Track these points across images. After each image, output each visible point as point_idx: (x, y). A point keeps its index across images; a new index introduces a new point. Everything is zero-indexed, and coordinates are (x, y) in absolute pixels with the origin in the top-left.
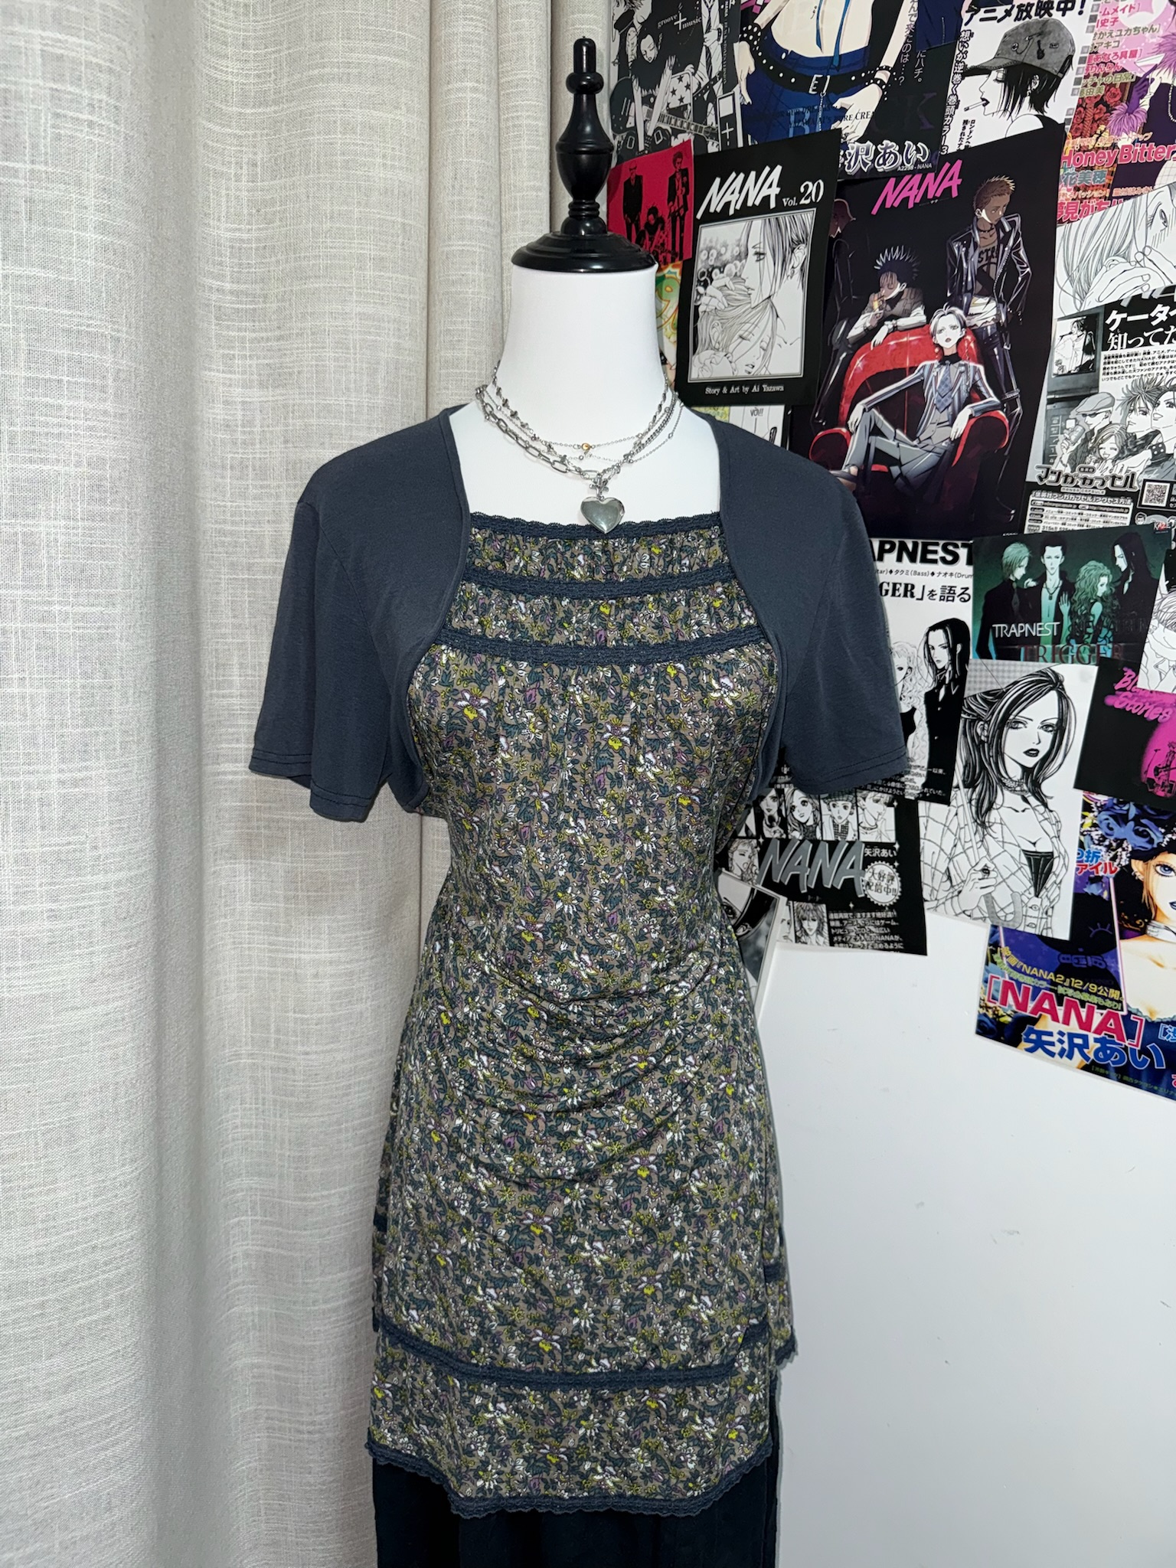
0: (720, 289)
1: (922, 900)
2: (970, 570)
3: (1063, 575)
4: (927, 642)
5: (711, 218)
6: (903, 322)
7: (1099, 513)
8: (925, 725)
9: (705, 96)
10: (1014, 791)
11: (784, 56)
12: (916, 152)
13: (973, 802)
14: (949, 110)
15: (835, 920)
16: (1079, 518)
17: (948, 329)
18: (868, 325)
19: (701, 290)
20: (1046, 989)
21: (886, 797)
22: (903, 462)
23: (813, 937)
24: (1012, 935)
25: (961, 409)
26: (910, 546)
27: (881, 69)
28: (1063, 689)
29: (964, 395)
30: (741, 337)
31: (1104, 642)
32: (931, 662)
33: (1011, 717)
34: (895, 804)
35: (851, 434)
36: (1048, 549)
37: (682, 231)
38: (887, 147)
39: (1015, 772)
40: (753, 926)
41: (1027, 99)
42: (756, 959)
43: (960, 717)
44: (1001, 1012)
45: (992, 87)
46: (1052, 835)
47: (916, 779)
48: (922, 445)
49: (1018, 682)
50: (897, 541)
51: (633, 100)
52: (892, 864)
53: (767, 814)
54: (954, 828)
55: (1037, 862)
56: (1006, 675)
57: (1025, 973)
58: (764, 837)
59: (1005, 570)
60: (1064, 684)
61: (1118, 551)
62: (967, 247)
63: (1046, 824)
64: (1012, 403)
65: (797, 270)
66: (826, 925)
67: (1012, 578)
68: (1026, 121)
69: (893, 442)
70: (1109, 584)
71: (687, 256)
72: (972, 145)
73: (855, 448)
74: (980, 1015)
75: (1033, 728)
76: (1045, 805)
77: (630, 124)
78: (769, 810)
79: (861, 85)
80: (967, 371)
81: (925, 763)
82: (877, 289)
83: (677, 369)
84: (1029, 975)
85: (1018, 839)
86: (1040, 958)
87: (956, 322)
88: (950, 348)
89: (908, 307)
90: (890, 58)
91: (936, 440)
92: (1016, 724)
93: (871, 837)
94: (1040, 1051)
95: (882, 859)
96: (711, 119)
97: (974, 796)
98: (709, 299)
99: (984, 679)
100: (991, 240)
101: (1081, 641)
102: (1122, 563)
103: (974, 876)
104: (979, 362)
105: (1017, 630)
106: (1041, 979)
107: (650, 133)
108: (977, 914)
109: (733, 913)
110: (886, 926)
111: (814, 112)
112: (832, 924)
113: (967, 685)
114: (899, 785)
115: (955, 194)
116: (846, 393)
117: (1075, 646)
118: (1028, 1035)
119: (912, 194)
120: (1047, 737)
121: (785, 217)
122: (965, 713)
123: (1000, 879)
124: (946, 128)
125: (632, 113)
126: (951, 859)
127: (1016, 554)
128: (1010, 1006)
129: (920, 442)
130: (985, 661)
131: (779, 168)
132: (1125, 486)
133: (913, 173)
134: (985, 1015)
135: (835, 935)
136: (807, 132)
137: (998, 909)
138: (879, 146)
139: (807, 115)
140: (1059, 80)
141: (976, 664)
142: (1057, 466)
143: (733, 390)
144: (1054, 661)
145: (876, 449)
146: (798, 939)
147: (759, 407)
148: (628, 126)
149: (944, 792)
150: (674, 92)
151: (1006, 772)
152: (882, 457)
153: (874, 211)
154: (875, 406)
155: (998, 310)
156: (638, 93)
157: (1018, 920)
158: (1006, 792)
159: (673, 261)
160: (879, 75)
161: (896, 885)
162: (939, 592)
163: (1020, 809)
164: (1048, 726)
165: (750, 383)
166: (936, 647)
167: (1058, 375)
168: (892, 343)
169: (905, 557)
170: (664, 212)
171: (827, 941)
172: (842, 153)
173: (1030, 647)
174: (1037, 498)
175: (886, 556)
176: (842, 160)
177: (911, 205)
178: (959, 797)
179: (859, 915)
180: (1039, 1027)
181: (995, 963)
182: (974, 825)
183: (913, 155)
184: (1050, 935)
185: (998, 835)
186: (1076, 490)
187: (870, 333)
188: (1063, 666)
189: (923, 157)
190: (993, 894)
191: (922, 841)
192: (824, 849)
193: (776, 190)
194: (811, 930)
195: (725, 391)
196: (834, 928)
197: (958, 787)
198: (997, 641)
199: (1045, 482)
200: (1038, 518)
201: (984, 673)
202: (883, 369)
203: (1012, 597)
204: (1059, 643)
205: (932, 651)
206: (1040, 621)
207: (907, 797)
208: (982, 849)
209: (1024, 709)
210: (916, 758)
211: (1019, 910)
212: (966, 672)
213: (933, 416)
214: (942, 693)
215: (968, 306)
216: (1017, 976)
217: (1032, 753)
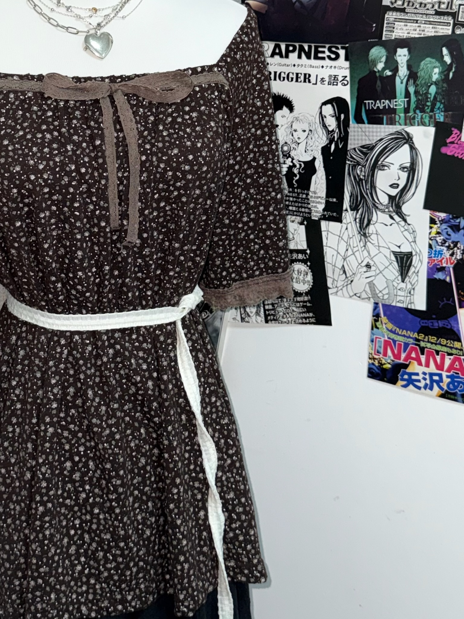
2: (347, 64)
3: (409, 67)
4: (321, 113)
7: (431, 26)
8: (322, 169)
10: (384, 212)
13: (358, 220)
15: (268, 304)
16: (418, 29)
21: (299, 219)
23: (254, 318)
24: (388, 309)
28: (413, 143)
31: (438, 111)
32: (325, 126)
33: (380, 163)
34: (305, 223)
36: (399, 50)
39: (384, 199)
43: (345, 163)
44: (383, 361)
46: (411, 240)
47: (318, 205)
49: (383, 139)
52: (306, 263)
54: (345, 238)
55: (402, 258)
56: (374, 134)
57: (398, 334)
59: (370, 64)
60: (414, 139)
61: (445, 51)
63: (406, 233)
66: (262, 308)
67: (375, 70)
70: (440, 73)
74: (370, 364)
75: (395, 169)
76: (405, 221)
81: (324, 195)
84: (401, 335)
85: (389, 244)
86: (407, 323)
92: (383, 167)
93: (291, 246)
94: (411, 386)
95: (299, 261)
97: (358, 216)
99: (360, 138)
101: (423, 111)
102: (448, 59)
103: (361, 270)
105: (381, 104)
108: (364, 295)
110: (303, 307)
112: (267, 307)
113: (349, 142)
114: (307, 210)
117: (420, 114)
120: (404, 176)
122: (349, 160)
123: (378, 272)
126: (345, 259)
128: (389, 357)
130: (360, 125)
132: (447, 8)
134: (373, 364)
135: (269, 315)
137: (378, 292)
141: (354, 127)
144: (406, 124)
146: (243, 319)
149: (337, 214)
151: (378, 199)
158: (379, 213)
161: (310, 278)
162: (327, 79)
163: (389, 224)
164: (404, 168)
166: (327, 116)
169: (303, 55)
171: (263, 320)
173: (389, 116)
174: (390, 16)
178: (348, 217)
180: (410, 370)
181: (378, 328)
182: (359, 236)
184: (413, 308)
185: (375, 242)
186: (416, 11)
188: (412, 128)
190: (374, 282)
191: (325, 248)
194: (251, 312)
196: (268, 310)
197: (346, 210)
198: (368, 112)
199: (395, 5)
200: (391, 29)
201: (360, 133)
203: (376, 82)
204: (409, 112)
205: (325, 119)
206: (395, 98)
207: (313, 218)
208: (365, 252)
209: (388, 156)
210: (317, 191)
211: (390, 292)
212: (348, 133)
214: (333, 147)
216: (393, 336)
217: (394, 186)
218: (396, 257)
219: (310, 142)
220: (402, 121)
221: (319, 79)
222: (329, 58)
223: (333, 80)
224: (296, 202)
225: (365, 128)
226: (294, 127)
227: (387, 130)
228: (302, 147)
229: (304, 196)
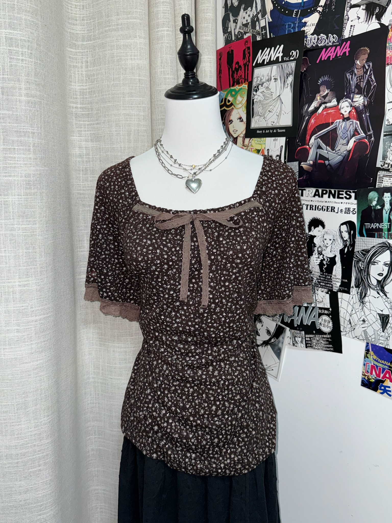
0: (261, 93)
1: (340, 332)
2: (356, 202)
4: (340, 230)
5: (259, 65)
6: (328, 105)
8: (340, 262)
9: (255, 19)
10: (374, 290)
11: (283, 3)
12: (333, 38)
13: (359, 293)
14: (345, 22)
15: (308, 337)
17: (346, 107)
18: (316, 106)
19: (255, 93)
20: (387, 369)
21: (326, 290)
22: (330, 159)
23: (300, 344)
24: (374, 346)
25: (351, 139)
26: (333, 192)
27: (319, 6)
29: (352, 133)
30: (269, 111)
32: (342, 237)
33: (372, 260)
35: (310, 148)
36: (385, 194)
37: (248, 70)
38: (321, 37)
39: (374, 282)
40: (277, 339)
41: (374, 16)
42: (279, 351)
43: (353, 260)
44: (370, 378)
45: (361, 12)
46: (389, 308)
47: (337, 283)
48: (336, 153)
49: (374, 247)
50: (328, 190)
51: (230, 21)
52: (329, 316)
54: (352, 303)
55: (383, 318)
56: (370, 243)
57: (379, 362)
59: (369, 202)
62: (352, 75)
63: (386, 303)
64: (370, 136)
65: (289, 85)
66: (304, 339)
67: (371, 205)
68: (374, 25)
69: (326, 151)
71: (249, 80)
72: (354, 35)
73: (312, 154)
74: (362, 378)
75: (381, 264)
76: (386, 296)
77: (229, 30)
79: (312, 13)
80: (353, 124)
81: (340, 277)
82: (319, 92)
83: (247, 124)
85: (376, 309)
86: (385, 357)
87: (348, 105)
88: (346, 115)
89: (330, 99)
90: (322, 3)
91: (342, 151)
92: (374, 263)
93: (321, 305)
94: (385, 393)
95: (325, 314)
96: (257, 28)
97: (359, 291)
98: (257, 97)
99: (362, 245)
100: (361, 73)
103: (359, 323)
104: (357, 120)
105: (374, 226)
106: (385, 365)
107: (236, 33)
108: (361, 338)
109: (270, 333)
110: (327, 341)
111: (295, 24)
112: (307, 339)
114: (330, 286)
115: (347, 54)
116: (308, 132)
118: (381, 387)
119: (331, 55)
120: (386, 269)
121: (284, 65)
122: (355, 258)
123: (369, 325)
124: (344, 28)
125: (230, 26)
126: (351, 316)
127: (373, 195)
128: (374, 375)
129: (336, 151)
130: (362, 238)
131: (282, 46)
133: (331, 46)
134: (364, 378)
135: (308, 344)
136: (292, 32)
137: (369, 336)
138: (319, 37)
139: (292, 25)
140: (386, 8)
142: (388, 161)
143: (267, 132)
144: (388, 238)
145: (320, 154)
146: (294, 344)
147: (276, 138)
148: (229, 31)
149: (347, 289)
150: (244, 18)
151: (371, 282)
152: (322, 157)
153: (318, 62)
154: (319, 137)
155: (364, 100)
156: (232, 19)
157: (376, 341)
158: (371, 290)
159: (245, 82)
160: (318, 9)
161: (331, 324)
162: (344, 210)
163: (376, 297)
164: (386, 264)
165: (273, 129)
166: (344, 232)
167: (387, 125)
168: (325, 113)
169: (331, 196)
170: (241, 64)
171: (305, 346)
172: (305, 39)
173: (379, 233)
174: (381, 173)
175: (324, 196)
176: (305, 42)
177: (331, 59)
178: (353, 291)
179: (317, 336)
180: (385, 384)
181: (368, 358)
182: (359, 303)
184: (388, 348)
185: (368, 307)
187: (317, 109)
189: (336, 40)
190: (367, 330)
191: (340, 308)
192: (303, 309)
193: (281, 54)
194: (298, 341)
195: (264, 132)
196: (307, 341)
197: (353, 287)
198: (367, 230)
200: (381, 181)
201: (362, 243)
202: (322, 123)
203: (372, 213)
204: (390, 231)
205: (342, 233)
206: (383, 222)
207: (334, 290)
208: (362, 312)
209: (377, 257)
210: (337, 275)
211: (377, 337)
212: (355, 242)
213: (340, 141)
214: (346, 250)
215: (353, 98)
216: (376, 363)
217: (380, 274)
218: (380, 317)
219: (333, 246)
220: (386, 236)
221: (339, 210)
222: (346, 198)
223: (348, 211)
224: (324, 280)
226: (325, 238)
228: (329, 249)
229: (329, 277)
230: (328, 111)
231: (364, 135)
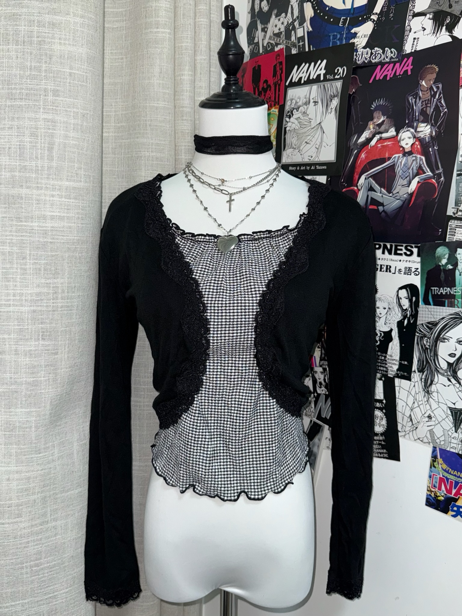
0: (296, 119)
2: (419, 259)
4: (398, 295)
5: (293, 85)
6: (384, 135)
8: (397, 338)
9: (291, 28)
10: (443, 375)
11: (327, 9)
12: (390, 53)
13: (423, 380)
14: (406, 33)
17: (407, 139)
18: (367, 136)
19: (288, 119)
21: (379, 375)
22: (385, 204)
24: (443, 451)
25: (413, 178)
26: (389, 247)
27: (374, 14)
29: (415, 171)
30: (306, 142)
32: (400, 306)
33: (441, 336)
34: (383, 379)
35: (359, 190)
36: (458, 249)
37: (279, 91)
38: (376, 52)
39: (444, 365)
41: (444, 27)
43: (415, 335)
44: (438, 494)
45: (427, 22)
47: (393, 366)
48: (394, 196)
49: (444, 318)
50: (382, 244)
52: (382, 411)
53: (318, 381)
54: (413, 393)
55: (456, 413)
56: (438, 314)
57: (450, 474)
58: (317, 393)
62: (416, 98)
63: (460, 393)
64: (439, 176)
65: (334, 110)
67: (440, 264)
68: (444, 38)
69: (380, 194)
71: (281, 103)
72: (418, 49)
73: (361, 197)
75: (453, 342)
76: (460, 383)
78: (320, 379)
79: (364, 21)
80: (416, 159)
81: (398, 358)
82: (372, 119)
83: (276, 158)
84: (452, 475)
87: (410, 135)
88: (408, 148)
89: (387, 128)
90: (378, 9)
91: (401, 193)
92: (444, 340)
94: (459, 516)
96: (293, 38)
97: (423, 377)
99: (427, 316)
100: (427, 96)
103: (424, 420)
104: (422, 155)
105: (443, 291)
106: (459, 477)
107: (265, 45)
108: (425, 440)
110: (379, 444)
111: (342, 35)
113: (419, 318)
114: (385, 369)
115: (410, 73)
116: (357, 170)
118: (453, 507)
119: (389, 73)
120: (460, 347)
121: (328, 85)
122: (418, 333)
123: (437, 422)
124: (405, 42)
125: (257, 36)
126: (412, 410)
127: (442, 251)
128: (443, 491)
129: (393, 195)
130: (427, 306)
131: (325, 61)
133: (389, 63)
136: (338, 44)
137: (436, 438)
138: (373, 51)
139: (338, 36)
141: (423, 308)
143: (302, 168)
145: (372, 198)
148: (255, 42)
149: (408, 373)
150: (276, 26)
151: (439, 365)
152: (374, 202)
153: (371, 82)
154: (371, 177)
155: (431, 129)
157: (446, 444)
158: (439, 375)
160: (372, 17)
161: (384, 422)
162: (403, 270)
163: (447, 385)
164: (460, 341)
165: (310, 165)
166: (402, 298)
167: (461, 162)
168: (379, 145)
169: (386, 252)
170: (271, 82)
172: (355, 54)
173: (451, 300)
174: (452, 223)
176: (355, 57)
177: (388, 79)
178: (415, 377)
181: (435, 467)
182: (423, 392)
183: (389, 54)
185: (436, 398)
187: (369, 140)
189: (394, 55)
190: (434, 430)
191: (397, 399)
193: (323, 72)
195: (298, 168)
197: (415, 371)
198: (434, 296)
199: (457, 215)
200: (453, 233)
201: (427, 313)
202: (375, 158)
203: (440, 274)
205: (400, 300)
206: (455, 287)
207: (389, 376)
208: (428, 406)
209: (448, 332)
210: (393, 355)
211: (446, 439)
212: (418, 311)
213: (399, 182)
214: (406, 322)
215: (417, 127)
216: (446, 475)
217: (452, 355)
218: (452, 412)
219: (388, 317)
220: (460, 305)
221: (397, 270)
222: (406, 254)
223: (408, 271)
225: (431, 308)
226: (377, 305)
227: (448, 311)
228: (383, 320)
229: (383, 358)
230: (385, 143)
231: (430, 173)
